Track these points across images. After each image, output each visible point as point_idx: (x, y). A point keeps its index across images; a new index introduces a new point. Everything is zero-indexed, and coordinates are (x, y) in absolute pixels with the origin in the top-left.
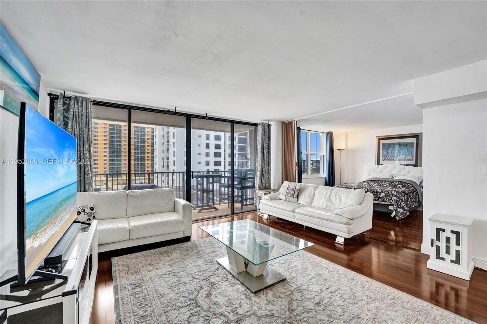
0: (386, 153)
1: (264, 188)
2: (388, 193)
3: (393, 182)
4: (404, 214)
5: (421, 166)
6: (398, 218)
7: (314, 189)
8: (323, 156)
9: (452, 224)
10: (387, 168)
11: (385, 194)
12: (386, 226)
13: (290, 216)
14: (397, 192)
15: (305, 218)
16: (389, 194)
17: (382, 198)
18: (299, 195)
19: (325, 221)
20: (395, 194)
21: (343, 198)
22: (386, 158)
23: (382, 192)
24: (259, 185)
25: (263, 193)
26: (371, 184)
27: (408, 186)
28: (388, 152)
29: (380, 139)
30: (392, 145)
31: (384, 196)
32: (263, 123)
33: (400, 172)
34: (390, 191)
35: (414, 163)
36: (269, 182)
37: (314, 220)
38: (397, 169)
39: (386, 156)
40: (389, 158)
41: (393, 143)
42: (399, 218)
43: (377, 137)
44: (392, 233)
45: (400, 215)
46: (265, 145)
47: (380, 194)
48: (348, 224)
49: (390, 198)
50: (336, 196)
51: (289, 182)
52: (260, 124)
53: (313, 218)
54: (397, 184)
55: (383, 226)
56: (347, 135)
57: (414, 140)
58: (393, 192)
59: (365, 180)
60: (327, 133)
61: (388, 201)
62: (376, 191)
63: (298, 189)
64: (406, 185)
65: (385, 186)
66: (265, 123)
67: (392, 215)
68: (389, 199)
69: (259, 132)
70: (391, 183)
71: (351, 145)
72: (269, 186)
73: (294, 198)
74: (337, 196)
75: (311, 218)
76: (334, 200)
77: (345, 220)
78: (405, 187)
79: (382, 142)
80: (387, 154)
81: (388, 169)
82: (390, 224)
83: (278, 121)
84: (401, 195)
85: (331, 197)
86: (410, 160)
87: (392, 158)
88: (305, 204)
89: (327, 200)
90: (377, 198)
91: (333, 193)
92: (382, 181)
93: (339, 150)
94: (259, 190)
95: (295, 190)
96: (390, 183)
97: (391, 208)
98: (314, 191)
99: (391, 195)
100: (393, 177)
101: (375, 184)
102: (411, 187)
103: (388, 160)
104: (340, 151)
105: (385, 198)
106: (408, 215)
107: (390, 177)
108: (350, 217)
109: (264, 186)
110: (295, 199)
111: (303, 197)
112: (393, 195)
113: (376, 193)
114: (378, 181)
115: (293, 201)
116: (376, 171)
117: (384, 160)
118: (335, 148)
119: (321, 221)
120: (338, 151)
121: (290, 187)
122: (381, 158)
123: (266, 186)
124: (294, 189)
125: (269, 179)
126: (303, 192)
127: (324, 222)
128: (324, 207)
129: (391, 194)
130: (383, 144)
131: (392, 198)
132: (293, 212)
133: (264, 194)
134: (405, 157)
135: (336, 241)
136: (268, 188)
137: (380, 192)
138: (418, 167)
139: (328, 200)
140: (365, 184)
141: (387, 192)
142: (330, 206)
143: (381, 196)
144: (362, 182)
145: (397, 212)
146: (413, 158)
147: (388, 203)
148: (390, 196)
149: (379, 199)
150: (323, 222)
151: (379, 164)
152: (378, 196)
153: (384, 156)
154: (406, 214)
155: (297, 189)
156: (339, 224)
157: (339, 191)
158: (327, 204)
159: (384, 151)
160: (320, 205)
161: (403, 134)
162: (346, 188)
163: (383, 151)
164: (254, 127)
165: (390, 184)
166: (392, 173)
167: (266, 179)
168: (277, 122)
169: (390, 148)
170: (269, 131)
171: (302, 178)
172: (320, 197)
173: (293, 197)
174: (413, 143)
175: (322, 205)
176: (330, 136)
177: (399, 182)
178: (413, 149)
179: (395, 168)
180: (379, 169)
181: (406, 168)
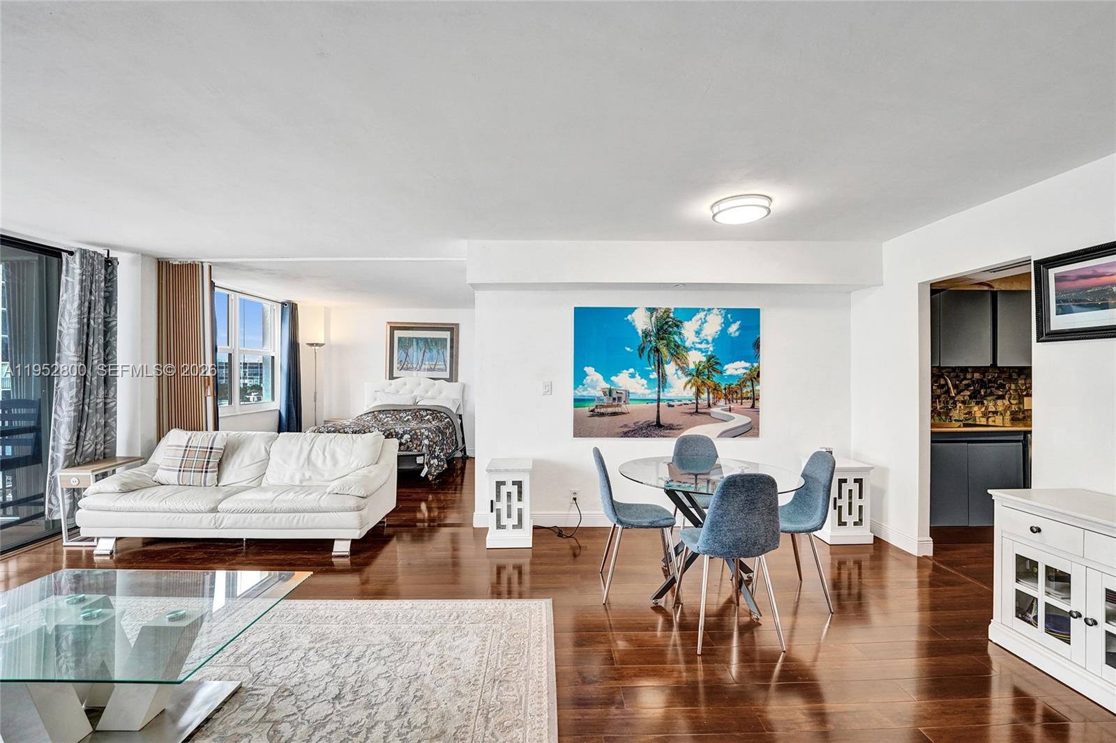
0: (403, 355)
1: (88, 459)
2: (416, 433)
3: (417, 412)
4: (440, 468)
5: (456, 381)
6: (430, 478)
7: (267, 443)
8: (273, 357)
9: (513, 471)
10: (405, 384)
11: (409, 436)
12: (414, 496)
13: (205, 524)
14: (429, 430)
15: (251, 518)
16: (417, 436)
17: (405, 444)
18: (225, 465)
19: (307, 515)
20: (426, 433)
21: (340, 455)
22: (405, 366)
23: (405, 433)
24: (67, 451)
25: (90, 474)
26: (381, 419)
27: (442, 416)
28: (407, 355)
29: (394, 328)
30: (413, 340)
31: (409, 440)
32: (84, 253)
33: (427, 392)
34: (418, 428)
35: (447, 375)
36: (108, 438)
37: (277, 520)
38: (422, 386)
39: (403, 362)
40: (409, 366)
41: (415, 338)
42: (433, 476)
43: (388, 323)
44: (423, 506)
45: (435, 471)
46: (92, 322)
47: (402, 437)
48: (359, 509)
49: (419, 443)
50: (323, 453)
51: (189, 433)
52: (71, 253)
53: (275, 515)
54: (424, 414)
55: (410, 498)
56: (327, 311)
57: (447, 335)
58: (422, 431)
59: (366, 410)
60: (283, 304)
61: (416, 449)
62: (395, 431)
63: (221, 449)
64: (438, 414)
65: (405, 419)
66: (95, 253)
67: (423, 474)
68: (417, 444)
69: (69, 279)
70: (415, 413)
71: (338, 334)
72: (107, 451)
73: (208, 474)
74: (326, 454)
75: (269, 517)
76: (319, 463)
77: (352, 502)
78: (437, 418)
79: (398, 334)
80: (406, 359)
81: (407, 386)
82: (419, 491)
83: (144, 255)
84: (434, 435)
85: (313, 456)
86: (440, 370)
87: (415, 366)
88: (244, 484)
89: (303, 466)
91: (315, 445)
92: (400, 411)
93: (312, 345)
94: (67, 467)
95: (211, 452)
97: (420, 460)
98: (266, 449)
99: (419, 437)
100: (417, 401)
101: (387, 417)
102: (446, 418)
103: (407, 369)
104: (313, 348)
105: (410, 443)
106: (446, 469)
107: (410, 402)
108: (363, 493)
109: (90, 450)
110: (211, 476)
111: (236, 467)
112: (424, 436)
114: (392, 412)
115: (205, 483)
116: (386, 391)
117: (400, 370)
118: (303, 339)
119: (297, 518)
120: (310, 347)
121: (194, 445)
122: (396, 365)
123: (98, 452)
124: (209, 450)
125: (108, 429)
126: (233, 454)
127: (304, 517)
128: (297, 483)
129: (420, 435)
130: (400, 339)
131: (421, 442)
132: (214, 510)
133: (92, 478)
134: (435, 365)
135: (333, 554)
136: (104, 458)
137: (402, 434)
138: (452, 382)
139: (306, 466)
140: (369, 418)
141: (413, 432)
142: (310, 479)
143: (403, 441)
144: (361, 415)
145: (430, 466)
146: (446, 367)
147: (415, 452)
148: (418, 439)
150: (302, 517)
151: (392, 377)
153: (401, 361)
154: (442, 466)
155: (217, 449)
156: (341, 514)
157: (331, 441)
158: (303, 475)
159: (401, 351)
160: (287, 481)
162: (334, 432)
163: (398, 351)
164: (39, 257)
165: (414, 416)
166: (415, 394)
167: (99, 429)
168: (140, 255)
169: (410, 347)
170: (110, 280)
171: (219, 416)
172: (285, 462)
173: (206, 472)
174: (446, 340)
175: (292, 478)
176: (290, 311)
177: (427, 410)
178: (446, 349)
179: (420, 384)
180: (393, 386)
181: (435, 385)
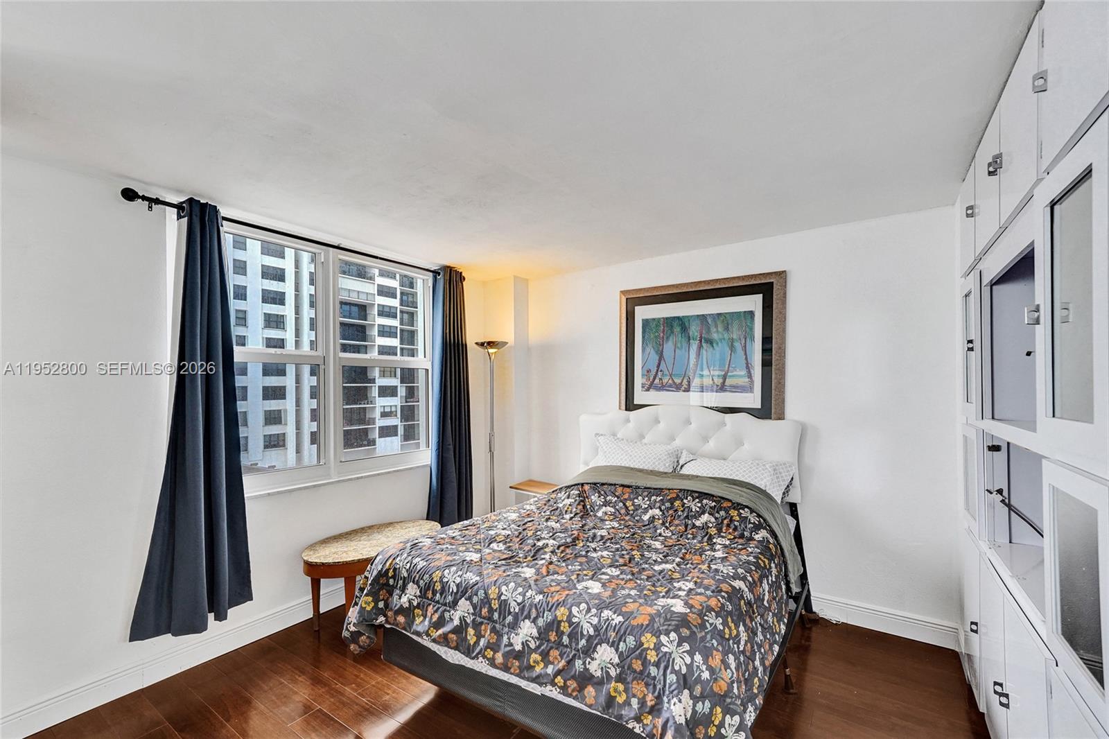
0: (654, 358)
2: (640, 650)
3: (677, 498)
5: (781, 417)
8: (428, 371)
10: (657, 421)
11: (621, 655)
16: (645, 663)
17: (601, 683)
22: (657, 381)
29: (634, 300)
30: (675, 324)
31: (613, 673)
33: (706, 439)
35: (753, 400)
38: (693, 426)
39: (653, 372)
40: (665, 381)
41: (678, 318)
43: (622, 292)
47: (589, 652)
49: (651, 700)
56: (521, 284)
57: (754, 303)
60: (436, 273)
64: (734, 513)
65: (645, 519)
68: (642, 703)
70: (672, 501)
71: (542, 327)
78: (728, 526)
79: (640, 313)
80: (659, 365)
81: (662, 426)
87: (678, 381)
90: (573, 677)
93: (482, 344)
96: (668, 505)
99: (653, 671)
100: (681, 462)
101: (606, 504)
102: (757, 528)
103: (662, 388)
104: (490, 350)
105: (621, 687)
107: (667, 465)
113: (565, 640)
114: (620, 490)
116: (617, 436)
117: (648, 390)
122: (639, 378)
129: (657, 665)
130: (646, 323)
131: (660, 701)
134: (725, 377)
137: (590, 637)
138: (771, 418)
141: (631, 640)
143: (594, 668)
144: (561, 489)
146: (752, 381)
148: (650, 682)
149: (581, 688)
151: (630, 405)
152: (578, 664)
153: (649, 371)
159: (648, 350)
161: (717, 281)
163: (644, 350)
165: (668, 509)
166: (678, 443)
169: (668, 338)
174: (751, 314)
176: (449, 283)
177: (702, 495)
178: (753, 339)
179: (688, 422)
180: (631, 425)
181: (724, 424)
